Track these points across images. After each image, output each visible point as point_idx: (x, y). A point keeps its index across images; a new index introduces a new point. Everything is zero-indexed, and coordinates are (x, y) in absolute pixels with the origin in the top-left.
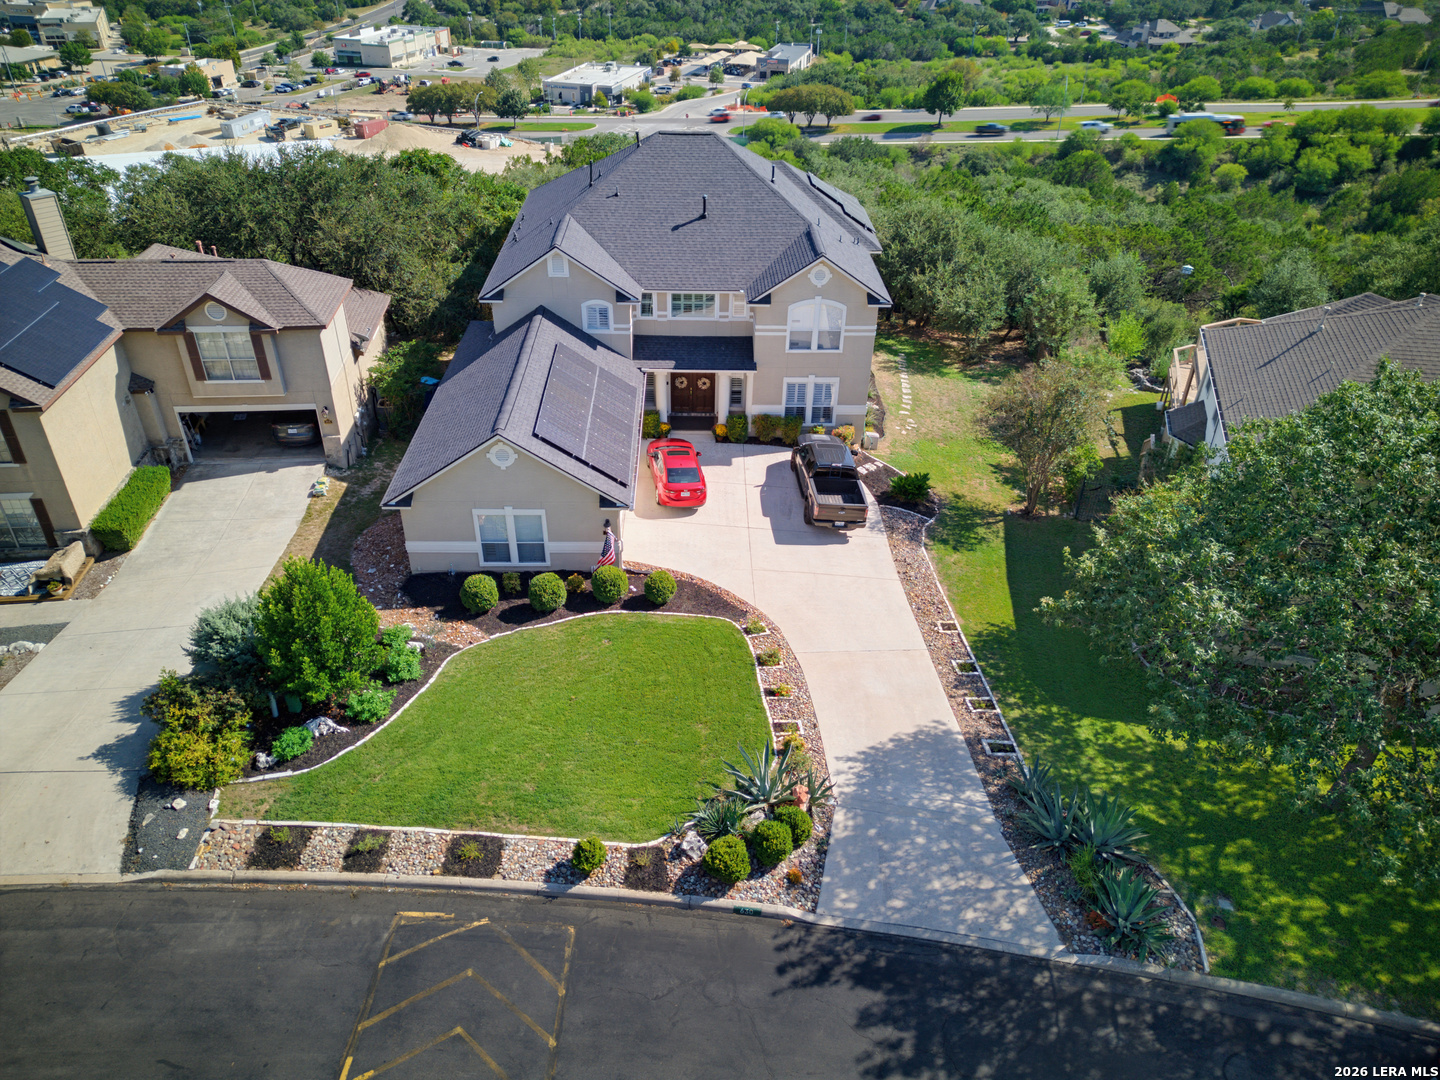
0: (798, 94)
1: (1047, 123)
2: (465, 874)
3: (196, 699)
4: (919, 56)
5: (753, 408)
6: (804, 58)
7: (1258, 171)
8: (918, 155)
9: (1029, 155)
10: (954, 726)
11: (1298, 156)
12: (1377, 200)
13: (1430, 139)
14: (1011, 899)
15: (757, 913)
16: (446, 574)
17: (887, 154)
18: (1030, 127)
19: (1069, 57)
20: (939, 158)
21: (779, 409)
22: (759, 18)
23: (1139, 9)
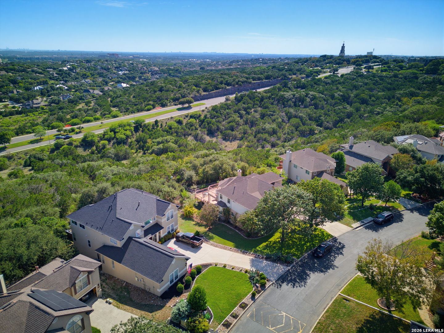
1: (42, 139)
2: (246, 308)
3: (197, 318)
10: (252, 258)
12: (137, 141)
13: (137, 126)
16: (166, 292)
21: (166, 233)
23: (21, 96)
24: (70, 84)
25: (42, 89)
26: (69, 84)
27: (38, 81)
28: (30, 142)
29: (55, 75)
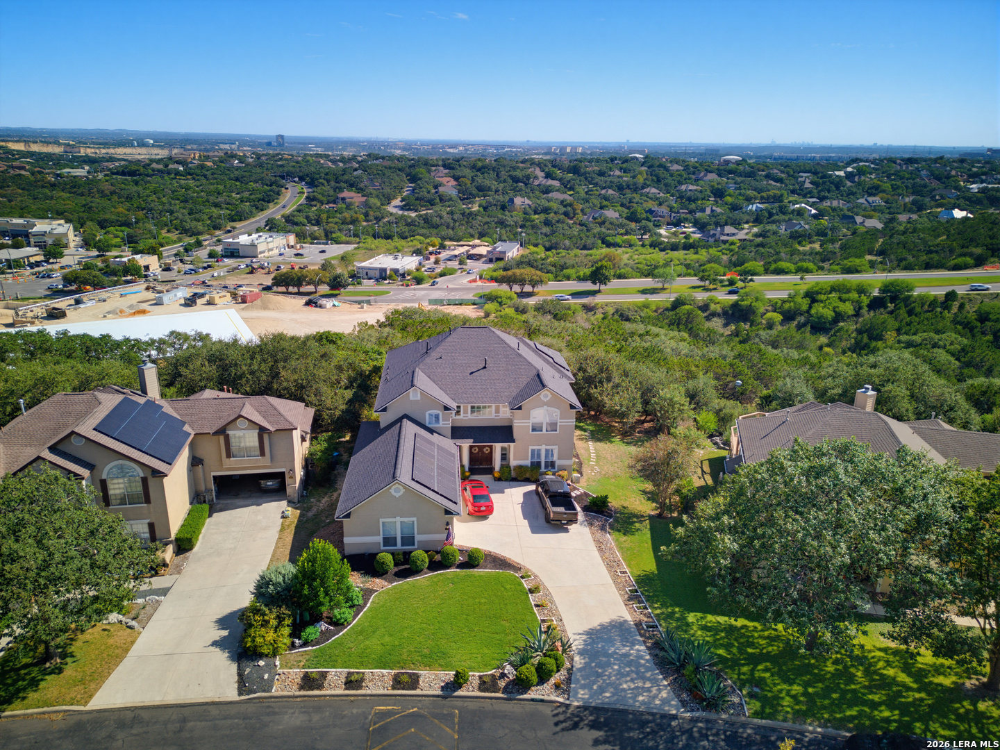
0: (514, 274)
1: (663, 289)
2: (403, 689)
3: (267, 612)
4: (585, 248)
5: (513, 462)
6: (515, 250)
7: (788, 316)
8: (588, 309)
9: (654, 308)
10: (628, 617)
11: (810, 307)
12: (860, 332)
13: (885, 297)
14: (660, 691)
15: (542, 701)
16: (363, 554)
17: (569, 309)
18: (653, 291)
19: (674, 247)
20: (600, 310)
21: (527, 463)
22: (486, 226)
23: (713, 219)
24: (829, 204)
25: (762, 210)
26: (826, 204)
27: (764, 194)
28: (641, 289)
29: (807, 185)
